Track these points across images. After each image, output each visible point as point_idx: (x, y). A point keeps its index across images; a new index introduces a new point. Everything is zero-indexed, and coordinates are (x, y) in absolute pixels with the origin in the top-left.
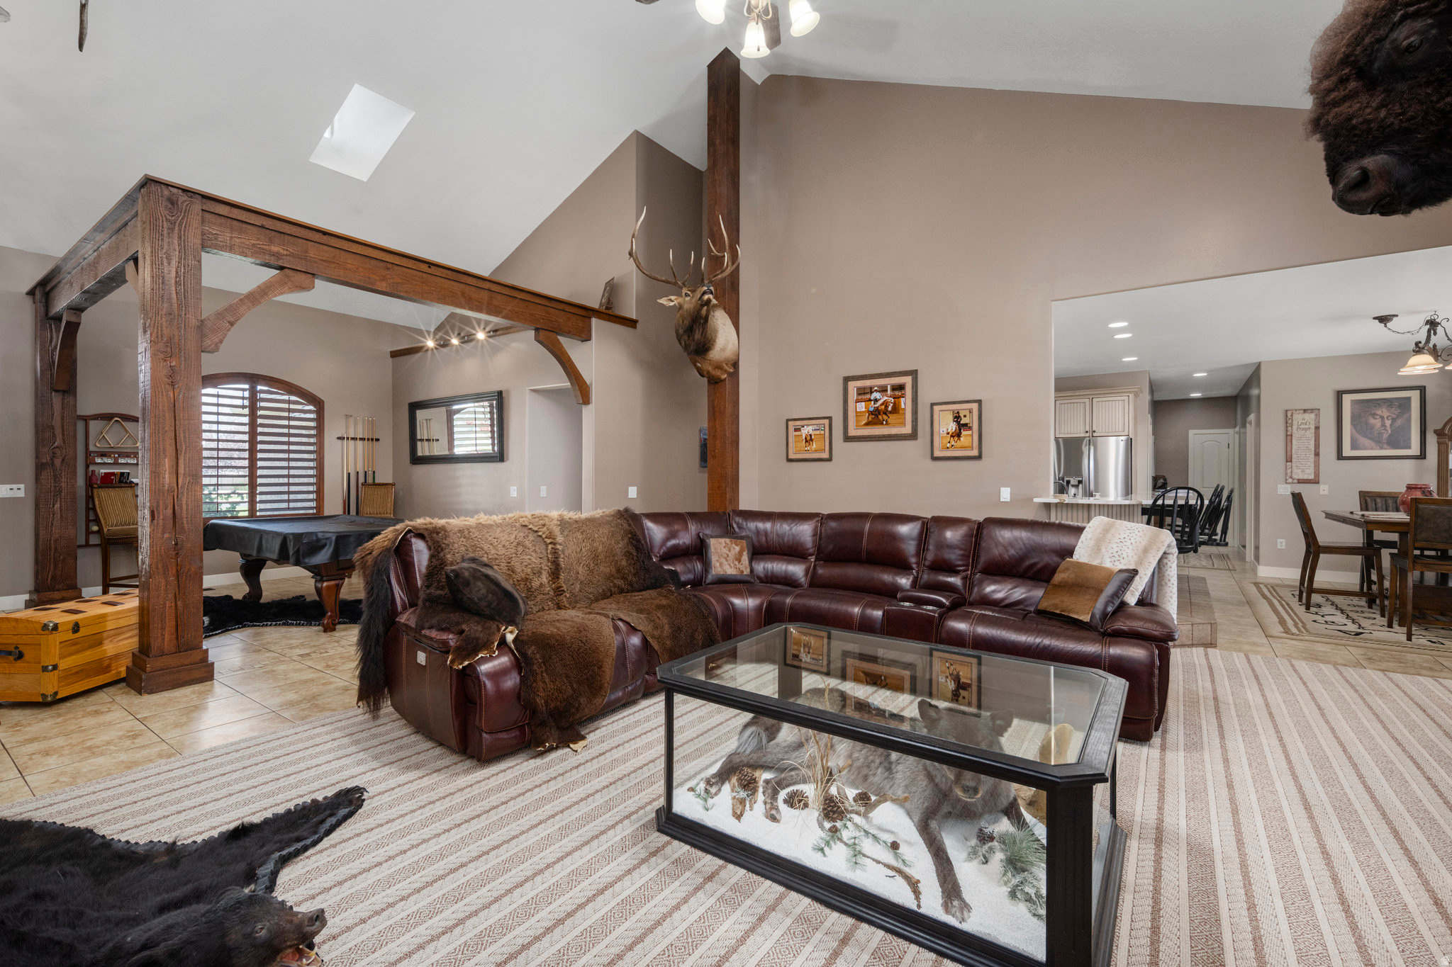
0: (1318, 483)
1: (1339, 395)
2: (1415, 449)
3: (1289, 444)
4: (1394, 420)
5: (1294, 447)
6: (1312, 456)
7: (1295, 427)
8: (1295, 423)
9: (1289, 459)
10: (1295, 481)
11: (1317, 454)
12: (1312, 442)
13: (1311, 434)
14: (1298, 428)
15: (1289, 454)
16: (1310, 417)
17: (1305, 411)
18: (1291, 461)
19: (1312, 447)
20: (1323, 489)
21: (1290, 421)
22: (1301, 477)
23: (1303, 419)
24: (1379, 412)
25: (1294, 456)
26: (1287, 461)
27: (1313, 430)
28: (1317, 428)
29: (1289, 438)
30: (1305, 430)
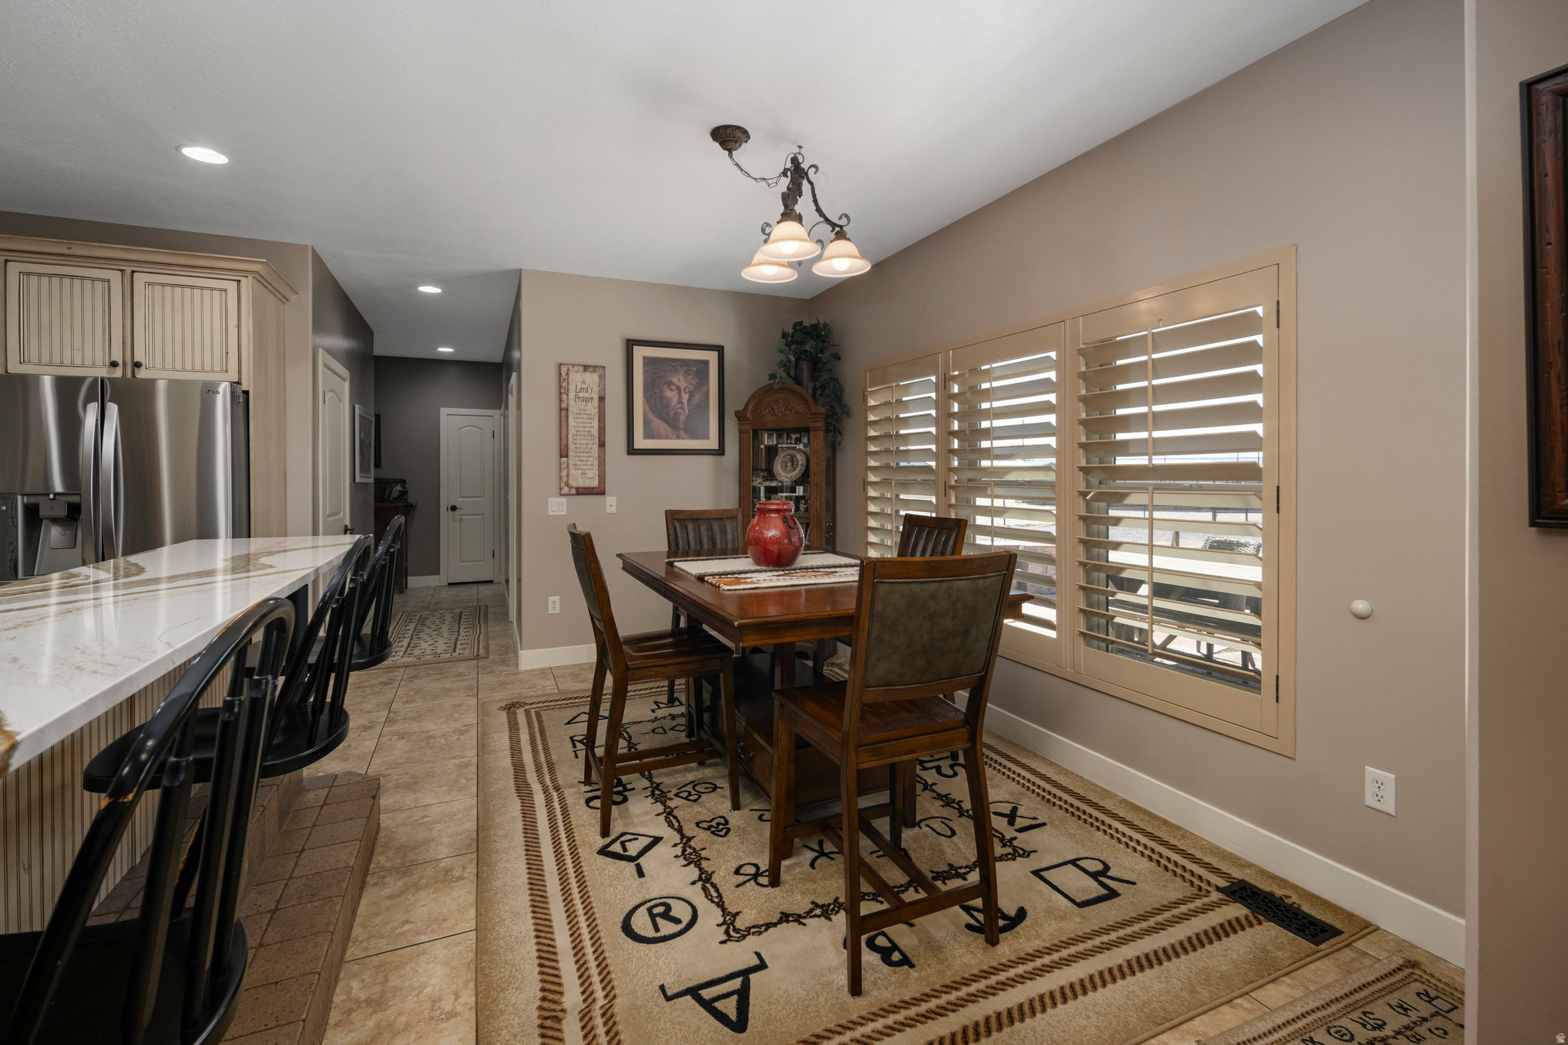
0: (603, 493)
1: (630, 344)
2: (712, 443)
3: (564, 424)
4: (691, 394)
5: (572, 431)
6: (596, 447)
7: (572, 395)
8: (572, 387)
9: (564, 453)
10: (573, 491)
11: (602, 444)
12: (596, 423)
13: (593, 408)
14: (576, 397)
15: (564, 442)
16: (592, 379)
17: (586, 368)
18: (567, 456)
19: (595, 432)
20: (610, 503)
21: (565, 384)
22: (581, 482)
23: (584, 382)
24: (675, 380)
25: (571, 447)
26: (561, 456)
27: (596, 403)
28: (602, 399)
29: (564, 413)
30: (586, 400)
